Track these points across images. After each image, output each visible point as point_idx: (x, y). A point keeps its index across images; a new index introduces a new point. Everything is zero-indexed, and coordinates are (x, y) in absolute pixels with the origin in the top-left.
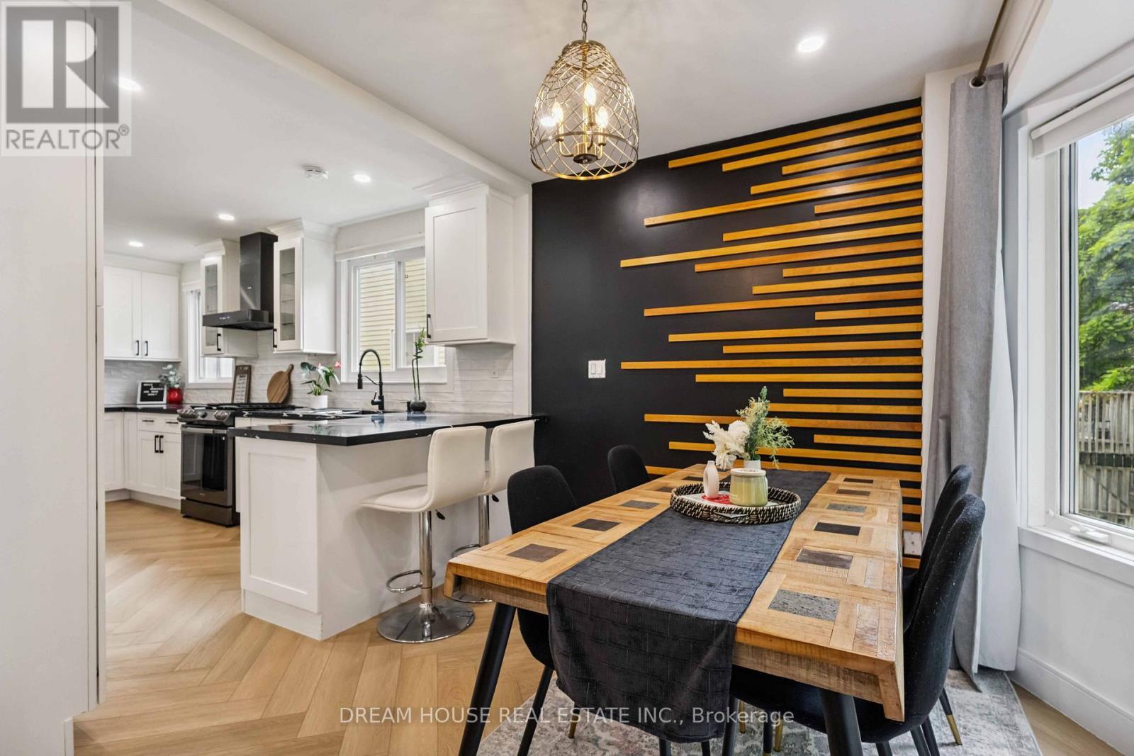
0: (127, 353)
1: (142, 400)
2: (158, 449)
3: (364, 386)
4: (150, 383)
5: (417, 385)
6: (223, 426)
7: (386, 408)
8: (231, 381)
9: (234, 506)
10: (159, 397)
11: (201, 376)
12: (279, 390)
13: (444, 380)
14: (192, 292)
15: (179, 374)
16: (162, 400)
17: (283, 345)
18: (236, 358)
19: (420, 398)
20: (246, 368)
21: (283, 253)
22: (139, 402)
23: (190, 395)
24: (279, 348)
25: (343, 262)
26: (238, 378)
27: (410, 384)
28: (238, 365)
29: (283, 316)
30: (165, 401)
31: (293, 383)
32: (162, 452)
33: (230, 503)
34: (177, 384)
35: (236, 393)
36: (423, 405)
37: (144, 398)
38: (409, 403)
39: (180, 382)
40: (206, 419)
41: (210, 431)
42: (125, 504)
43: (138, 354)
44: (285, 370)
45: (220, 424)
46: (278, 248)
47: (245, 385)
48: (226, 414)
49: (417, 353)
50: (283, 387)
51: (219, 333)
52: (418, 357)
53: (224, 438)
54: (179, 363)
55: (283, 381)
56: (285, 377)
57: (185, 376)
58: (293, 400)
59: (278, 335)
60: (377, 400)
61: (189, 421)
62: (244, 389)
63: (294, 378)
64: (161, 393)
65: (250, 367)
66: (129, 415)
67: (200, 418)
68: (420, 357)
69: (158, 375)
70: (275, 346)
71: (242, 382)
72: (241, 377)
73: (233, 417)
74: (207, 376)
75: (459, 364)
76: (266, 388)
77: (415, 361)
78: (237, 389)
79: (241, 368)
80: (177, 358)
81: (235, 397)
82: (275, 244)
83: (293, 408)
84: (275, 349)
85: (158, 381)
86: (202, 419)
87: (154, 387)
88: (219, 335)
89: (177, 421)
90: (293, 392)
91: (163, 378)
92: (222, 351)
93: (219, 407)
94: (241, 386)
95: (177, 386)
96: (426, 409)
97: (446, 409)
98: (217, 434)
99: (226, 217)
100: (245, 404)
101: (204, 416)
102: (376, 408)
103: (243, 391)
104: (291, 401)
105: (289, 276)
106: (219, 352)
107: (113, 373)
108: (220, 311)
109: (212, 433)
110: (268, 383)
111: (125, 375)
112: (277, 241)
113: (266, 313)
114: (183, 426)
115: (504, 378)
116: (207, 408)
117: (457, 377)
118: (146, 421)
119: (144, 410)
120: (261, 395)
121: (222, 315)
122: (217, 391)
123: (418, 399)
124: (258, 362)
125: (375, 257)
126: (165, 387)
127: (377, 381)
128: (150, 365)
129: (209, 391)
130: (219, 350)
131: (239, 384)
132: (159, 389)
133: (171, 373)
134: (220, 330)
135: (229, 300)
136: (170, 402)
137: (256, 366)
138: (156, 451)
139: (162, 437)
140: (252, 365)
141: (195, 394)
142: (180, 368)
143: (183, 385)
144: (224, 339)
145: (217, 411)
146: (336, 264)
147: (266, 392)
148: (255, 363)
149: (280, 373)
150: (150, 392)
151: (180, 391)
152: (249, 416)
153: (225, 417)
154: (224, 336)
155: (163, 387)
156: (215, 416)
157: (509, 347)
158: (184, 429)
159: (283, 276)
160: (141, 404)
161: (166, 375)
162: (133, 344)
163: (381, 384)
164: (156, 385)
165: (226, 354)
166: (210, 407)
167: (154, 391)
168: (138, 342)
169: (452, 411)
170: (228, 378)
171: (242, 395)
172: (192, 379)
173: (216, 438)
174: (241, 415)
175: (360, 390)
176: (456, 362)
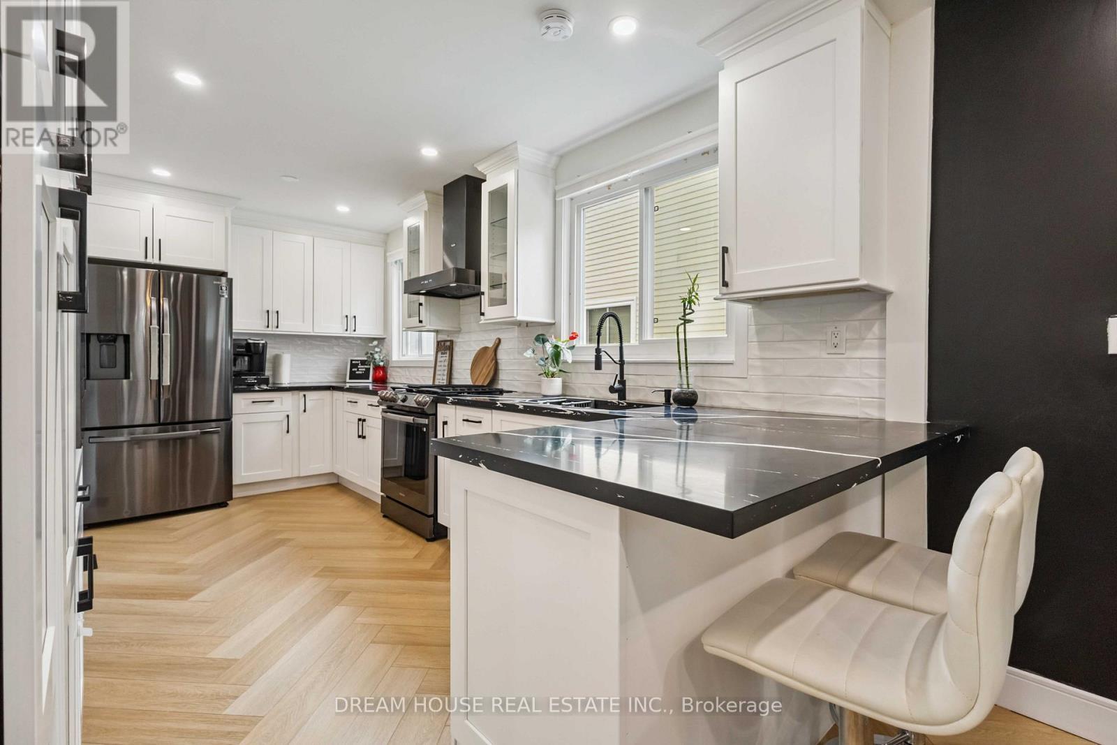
0: (336, 329)
1: (350, 379)
2: (360, 434)
3: (603, 366)
4: (358, 360)
5: (683, 364)
6: (423, 414)
7: (631, 397)
8: (432, 358)
9: (435, 516)
10: (365, 376)
11: (404, 352)
12: (484, 370)
13: (730, 358)
14: (396, 262)
15: (384, 351)
16: (368, 379)
17: (493, 313)
18: (437, 332)
19: (688, 385)
20: (448, 344)
21: (492, 194)
22: (348, 380)
23: (394, 373)
24: (488, 316)
25: (565, 199)
26: (439, 355)
27: (673, 363)
28: (439, 340)
29: (492, 276)
30: (371, 380)
31: (499, 361)
32: (364, 437)
33: (431, 512)
34: (382, 361)
35: (438, 373)
36: (693, 397)
37: (353, 376)
38: (668, 393)
39: (385, 359)
40: (406, 404)
41: (410, 419)
42: (333, 490)
43: (347, 330)
44: (490, 345)
45: (419, 412)
46: (486, 189)
47: (446, 363)
48: (428, 399)
49: (685, 315)
50: (489, 366)
51: (421, 302)
52: (686, 322)
53: (425, 430)
54: (384, 339)
55: (489, 358)
56: (490, 353)
57: (389, 354)
58: (500, 382)
59: (485, 299)
60: (617, 385)
61: (390, 406)
62: (446, 368)
63: (502, 355)
64: (368, 370)
65: (452, 342)
66: (337, 394)
67: (399, 402)
68: (690, 321)
69: (365, 352)
70: (482, 314)
71: (443, 360)
72: (442, 353)
73: (435, 402)
74: (409, 354)
75: (758, 332)
76: (470, 367)
77: (682, 327)
78: (438, 368)
79: (442, 343)
80: (383, 334)
81: (437, 377)
82: (483, 185)
83: (501, 392)
84: (482, 317)
85: (365, 359)
86: (402, 404)
87: (362, 365)
88: (421, 304)
89: (377, 404)
90: (500, 371)
91: (369, 355)
92: (424, 324)
93: (419, 390)
94: (442, 364)
95: (382, 364)
96: (699, 402)
97: (733, 403)
98: (418, 424)
99: (429, 152)
100: (446, 386)
101: (404, 400)
102: (614, 397)
103: (444, 370)
104: (498, 383)
105: (500, 223)
106: (420, 324)
107: (326, 349)
108: (422, 274)
109: (412, 422)
110: (471, 361)
111: (337, 352)
112: (485, 181)
113: (472, 272)
114: (384, 411)
115: (858, 354)
116: (408, 390)
117: (755, 352)
118: (350, 402)
119: (351, 390)
120: (463, 377)
121: (425, 278)
122: (418, 369)
123: (685, 386)
124: (460, 336)
125: (609, 187)
126: (371, 364)
127: (617, 359)
128: (359, 341)
129: (411, 369)
130: (421, 322)
131: (441, 362)
132: (366, 367)
133: (377, 350)
134: (422, 299)
135: (432, 262)
136: (375, 380)
137: (459, 340)
138: (359, 437)
139: (364, 420)
140: (454, 339)
141: (398, 372)
142: (385, 344)
143: (388, 362)
144: (426, 310)
145: (418, 395)
146: (555, 202)
147: (469, 371)
148: (458, 337)
149: (485, 349)
150: (358, 370)
151: (384, 369)
152: (453, 403)
153: (426, 403)
154: (426, 306)
155: (370, 365)
156: (415, 401)
157: (879, 296)
158: (385, 414)
159: (492, 224)
160: (350, 383)
161: (373, 352)
162: (342, 319)
163: (622, 363)
164: (363, 362)
165: (428, 327)
166: (411, 389)
167: (362, 369)
168: (347, 316)
169: (744, 407)
170: (429, 355)
171: (444, 375)
172: (395, 357)
173: (417, 427)
174: (445, 402)
175: (598, 371)
176: (753, 328)
